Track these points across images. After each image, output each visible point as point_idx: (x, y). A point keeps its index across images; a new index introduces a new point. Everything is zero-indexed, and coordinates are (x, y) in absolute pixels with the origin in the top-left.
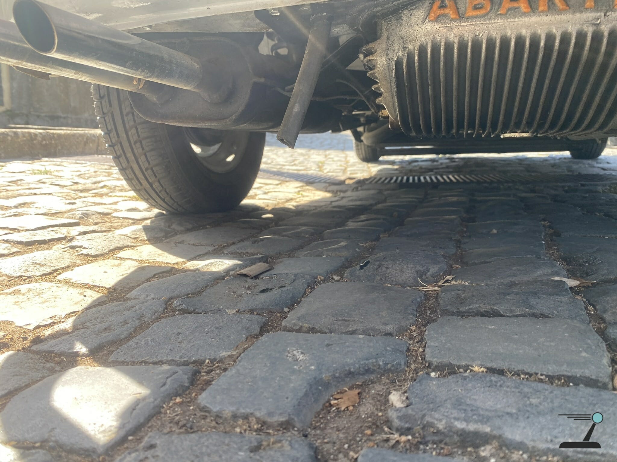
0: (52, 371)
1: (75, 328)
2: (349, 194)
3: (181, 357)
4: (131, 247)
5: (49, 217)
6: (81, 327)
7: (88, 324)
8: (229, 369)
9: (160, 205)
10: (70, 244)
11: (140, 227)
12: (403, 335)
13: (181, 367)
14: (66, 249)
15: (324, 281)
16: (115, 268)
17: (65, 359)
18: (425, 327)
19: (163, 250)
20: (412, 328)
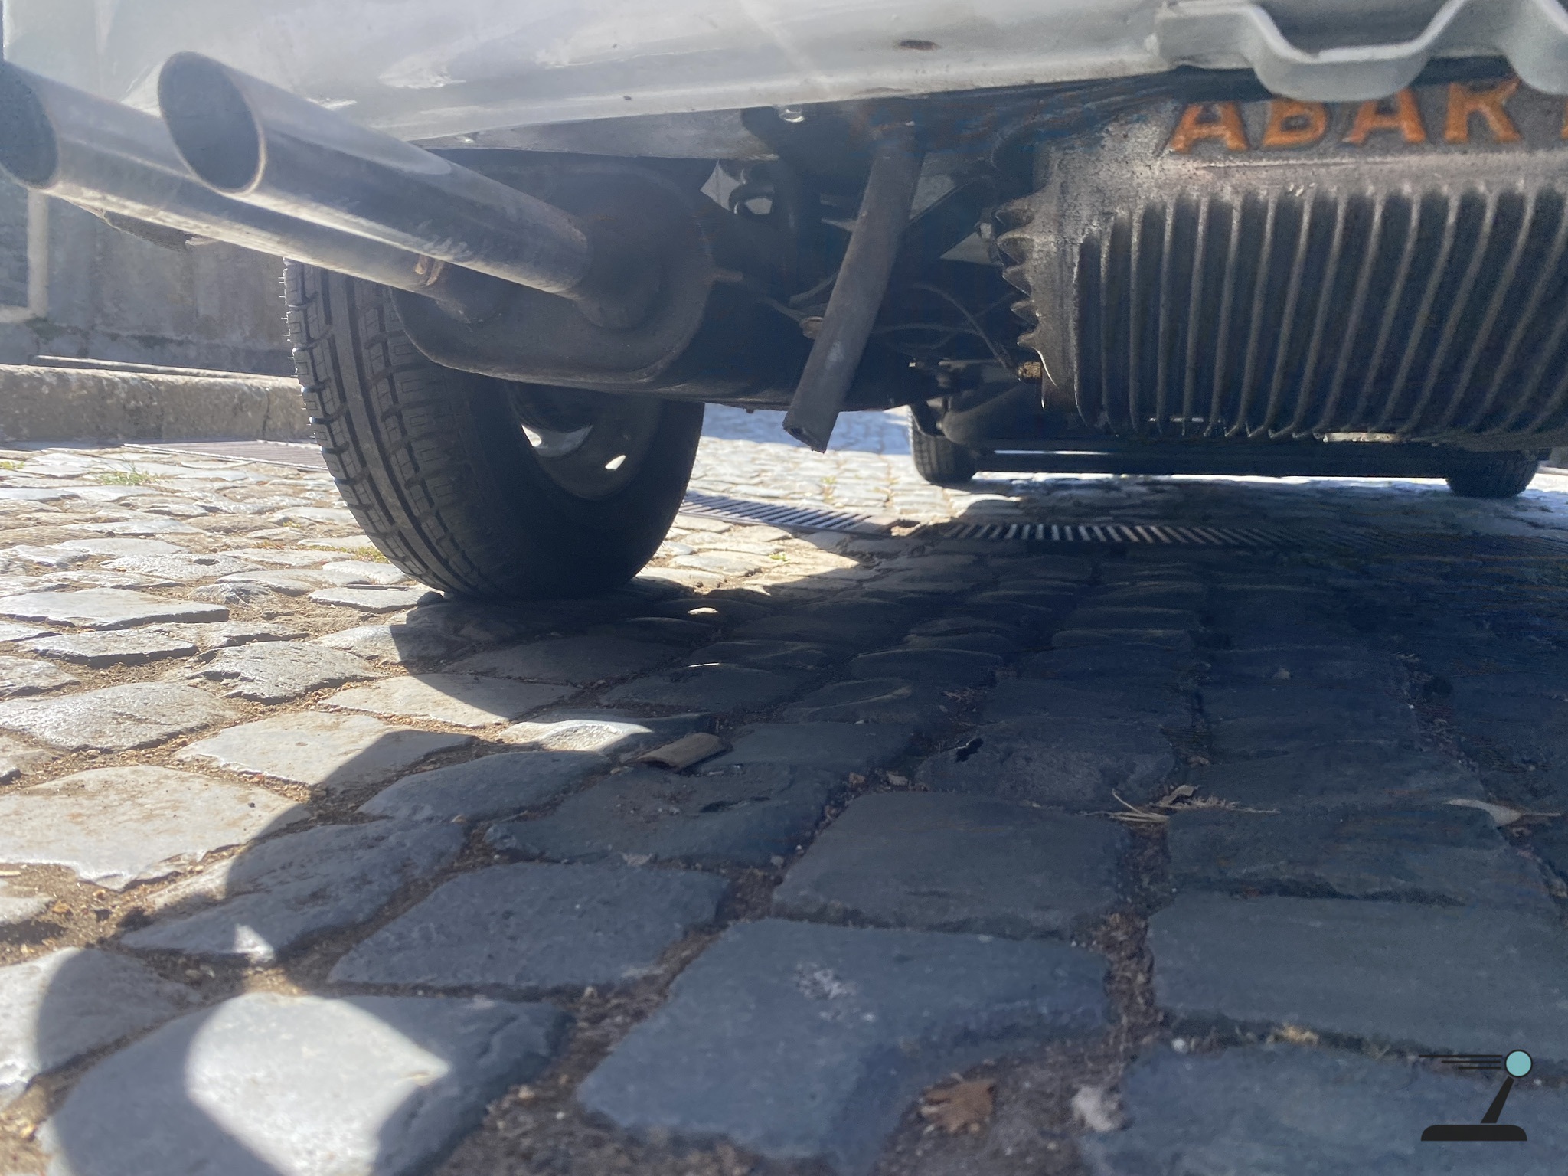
0: (181, 1004)
1: (234, 889)
2: (902, 561)
3: (519, 977)
4: (362, 680)
5: (150, 596)
6: (250, 887)
7: (265, 880)
8: (650, 1015)
9: (434, 575)
10: (207, 668)
11: (383, 628)
12: (1091, 938)
13: (526, 1006)
14: (197, 680)
15: (866, 786)
16: (325, 734)
17: (212, 974)
18: (1144, 917)
19: (447, 694)
20: (1111, 919)
